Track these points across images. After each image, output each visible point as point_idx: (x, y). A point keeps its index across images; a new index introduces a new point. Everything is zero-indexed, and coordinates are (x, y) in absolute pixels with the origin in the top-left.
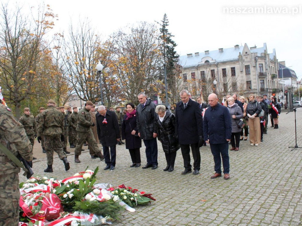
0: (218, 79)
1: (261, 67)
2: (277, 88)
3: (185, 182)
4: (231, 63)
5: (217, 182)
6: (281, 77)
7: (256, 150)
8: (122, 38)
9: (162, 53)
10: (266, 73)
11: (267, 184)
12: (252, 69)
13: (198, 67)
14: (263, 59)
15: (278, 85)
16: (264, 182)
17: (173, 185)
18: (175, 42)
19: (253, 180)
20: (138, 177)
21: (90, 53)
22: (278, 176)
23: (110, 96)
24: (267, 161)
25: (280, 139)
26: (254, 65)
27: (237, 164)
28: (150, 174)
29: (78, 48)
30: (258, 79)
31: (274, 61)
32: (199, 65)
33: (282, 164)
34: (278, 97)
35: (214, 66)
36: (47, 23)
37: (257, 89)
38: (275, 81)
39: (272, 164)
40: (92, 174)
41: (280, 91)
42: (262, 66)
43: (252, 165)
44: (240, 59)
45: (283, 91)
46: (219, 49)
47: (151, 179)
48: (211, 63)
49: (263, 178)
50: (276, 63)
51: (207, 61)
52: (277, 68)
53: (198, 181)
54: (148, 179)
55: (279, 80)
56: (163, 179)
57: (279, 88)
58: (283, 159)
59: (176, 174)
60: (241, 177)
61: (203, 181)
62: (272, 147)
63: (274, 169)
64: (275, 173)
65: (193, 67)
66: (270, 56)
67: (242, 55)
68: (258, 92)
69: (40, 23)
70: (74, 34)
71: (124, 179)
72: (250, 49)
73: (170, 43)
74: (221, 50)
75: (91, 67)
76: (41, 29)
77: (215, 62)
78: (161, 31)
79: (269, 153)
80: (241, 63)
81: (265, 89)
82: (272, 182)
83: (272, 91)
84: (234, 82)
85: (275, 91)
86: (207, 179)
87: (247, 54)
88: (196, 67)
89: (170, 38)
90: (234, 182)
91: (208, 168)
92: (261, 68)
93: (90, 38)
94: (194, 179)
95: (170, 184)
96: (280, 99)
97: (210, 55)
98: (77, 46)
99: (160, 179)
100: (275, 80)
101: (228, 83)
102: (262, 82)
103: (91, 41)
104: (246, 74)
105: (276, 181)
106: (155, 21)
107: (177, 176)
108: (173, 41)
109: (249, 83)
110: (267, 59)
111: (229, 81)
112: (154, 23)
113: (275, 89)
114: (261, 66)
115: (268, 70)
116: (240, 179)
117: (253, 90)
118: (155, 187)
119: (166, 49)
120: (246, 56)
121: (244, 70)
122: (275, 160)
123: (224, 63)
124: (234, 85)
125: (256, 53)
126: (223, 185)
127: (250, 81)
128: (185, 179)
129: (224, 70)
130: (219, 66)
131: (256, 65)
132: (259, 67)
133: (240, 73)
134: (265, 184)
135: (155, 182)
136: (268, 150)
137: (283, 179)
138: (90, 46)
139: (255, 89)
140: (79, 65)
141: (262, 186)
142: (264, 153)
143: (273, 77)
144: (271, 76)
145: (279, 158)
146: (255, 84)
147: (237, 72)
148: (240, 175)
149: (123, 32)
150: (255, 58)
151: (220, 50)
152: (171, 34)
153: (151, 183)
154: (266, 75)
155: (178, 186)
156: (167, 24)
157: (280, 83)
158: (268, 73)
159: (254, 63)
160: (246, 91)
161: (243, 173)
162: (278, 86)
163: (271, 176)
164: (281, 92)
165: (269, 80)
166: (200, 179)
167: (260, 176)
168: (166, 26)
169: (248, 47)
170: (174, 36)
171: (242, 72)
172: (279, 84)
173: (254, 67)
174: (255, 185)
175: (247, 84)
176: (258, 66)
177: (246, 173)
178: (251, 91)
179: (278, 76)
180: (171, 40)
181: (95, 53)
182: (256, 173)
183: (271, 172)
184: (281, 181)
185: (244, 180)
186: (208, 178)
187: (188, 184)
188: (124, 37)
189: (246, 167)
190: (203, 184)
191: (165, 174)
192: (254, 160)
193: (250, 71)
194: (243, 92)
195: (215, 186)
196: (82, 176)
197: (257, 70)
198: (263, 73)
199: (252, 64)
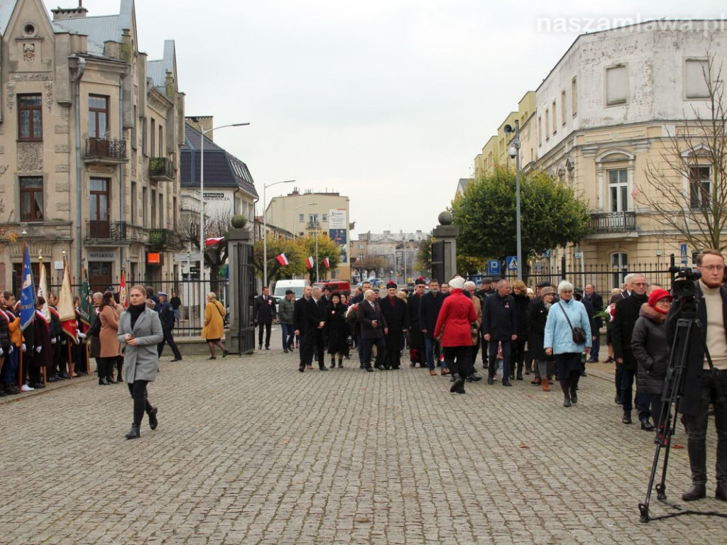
1: (102, 111)
2: (171, 228)
6: (193, 182)
10: (124, 143)
12: (52, 116)
14: (113, 73)
15: (179, 214)
26: (67, 99)
30: (79, 170)
37: (71, 224)
41: (183, 244)
42: (104, 107)
45: (197, 244)
50: (176, 110)
52: (179, 134)
57: (179, 227)
67: (6, 39)
68: (75, 236)
81: (113, 226)
83: (145, 238)
85: (163, 241)
87: (32, 35)
92: (102, 116)
100: (163, 187)
102: (100, 186)
104: (20, 139)
109: (31, 186)
110: (135, 80)
113: (164, 231)
114: (102, 108)
115: (133, 129)
117: (54, 226)
120: (29, 46)
121: (11, 116)
125: (80, 36)
127: (39, 180)
131: (76, 96)
132: (91, 110)
139: (60, 223)
143: (158, 171)
144: (147, 166)
146: (62, 197)
150: (71, 59)
154: (123, 156)
157: (184, 207)
158: (134, 150)
159: (66, 85)
162: (179, 216)
164: (189, 246)
165: (133, 184)
172: (182, 210)
173: (66, 105)
175: (22, 190)
176: (84, 103)
179: (178, 173)
193: (41, 125)
197: (78, 124)
198: (107, 143)
199: (54, 90)
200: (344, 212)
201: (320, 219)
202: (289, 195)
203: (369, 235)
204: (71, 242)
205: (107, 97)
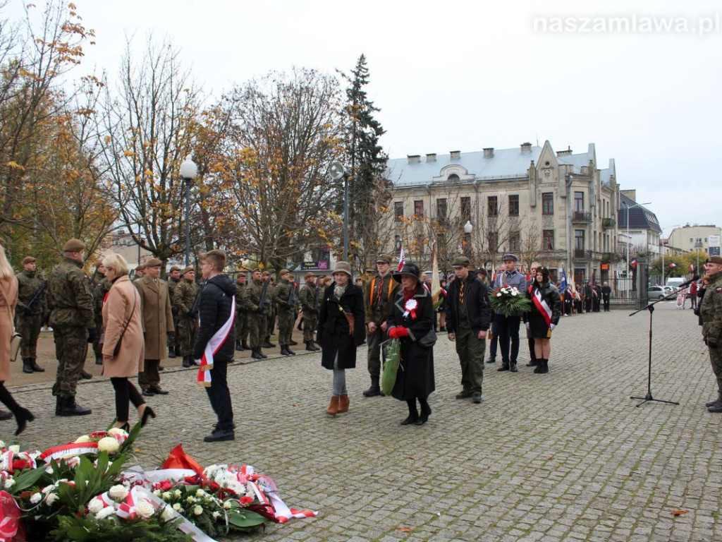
0: (475, 221)
2: (613, 252)
3: (364, 473)
4: (509, 184)
5: (444, 479)
6: (624, 226)
7: (552, 400)
8: (255, 103)
9: (348, 148)
10: (590, 214)
11: (570, 491)
12: (557, 203)
13: (430, 189)
14: (585, 181)
15: (617, 244)
16: (563, 487)
17: (332, 481)
18: (380, 124)
19: (535, 478)
20: (249, 453)
21: (168, 133)
22: (599, 471)
23: (215, 243)
24: (575, 430)
25: (612, 374)
26: (565, 194)
27: (502, 434)
28: (280, 446)
29: (139, 118)
30: (570, 227)
31: (611, 187)
32: (433, 184)
33: (612, 441)
34: (615, 272)
35: (469, 189)
36: (64, 49)
37: (566, 251)
38: (609, 234)
39: (588, 438)
40: (123, 440)
41: (619, 260)
43: (538, 438)
44: (531, 177)
45: (626, 260)
46: (485, 149)
47: (281, 459)
48: (463, 180)
49: (563, 475)
50: (615, 193)
51: (453, 176)
52: (617, 204)
53: (399, 475)
54: (272, 459)
55: (620, 233)
56: (309, 463)
58: (615, 428)
59: (345, 452)
60: (508, 469)
61: (411, 476)
62: (590, 395)
63: (592, 453)
64: (593, 463)
65: (420, 188)
66: (602, 174)
67: (537, 169)
68: (568, 257)
69: (46, 48)
70: (133, 84)
71: (210, 457)
72: (556, 154)
73: (368, 126)
74: (489, 152)
75: (170, 168)
76: (50, 62)
77: (473, 180)
78: (349, 96)
79: (583, 409)
80: (532, 186)
81: (585, 252)
82: (584, 487)
83: (600, 257)
84: (513, 229)
85: (609, 259)
86: (422, 469)
87: (548, 167)
88: (427, 187)
89: (371, 114)
90: (489, 482)
91: (428, 440)
93: (173, 98)
94: (387, 468)
95: (326, 476)
96: (618, 278)
97: (463, 162)
98: (137, 112)
99: (302, 462)
100: (609, 232)
101: (500, 230)
102: (580, 234)
103: (173, 103)
104: (544, 213)
105: (594, 484)
106: (337, 71)
107: (346, 456)
108: (376, 122)
109: (548, 235)
110: (595, 183)
111: (500, 227)
112: (333, 73)
113: (609, 254)
114: (580, 198)
115: (595, 206)
116: (505, 476)
117: (558, 252)
118: (285, 484)
119: (357, 140)
120: (547, 171)
121: (540, 203)
122: (595, 430)
123: (494, 183)
124: (514, 237)
125: (570, 165)
126: (460, 488)
127: (552, 232)
128: (365, 465)
129: (493, 201)
130: (481, 190)
131: (568, 193)
132: (575, 199)
133: (529, 209)
134: (565, 493)
135: (288, 468)
136: (580, 401)
137: (611, 479)
138: (171, 114)
139: (562, 251)
140: (139, 160)
141: (557, 496)
142: (572, 409)
143: (607, 225)
144: (601, 222)
145: (605, 424)
146: (563, 240)
147: (523, 206)
148: (504, 463)
149: (258, 90)
150: (566, 176)
151: (487, 152)
152: (374, 105)
153: (276, 473)
154: (590, 220)
155: (344, 485)
156: (366, 80)
157: (620, 240)
158: (595, 216)
159: (564, 189)
160: (539, 252)
161: (512, 458)
162: (617, 246)
163: (582, 471)
165: (595, 232)
166: (405, 468)
167: (556, 470)
168: (361, 85)
169: (551, 149)
170: (379, 110)
171: (534, 207)
173: (564, 198)
174: (539, 493)
175: (544, 237)
176: (572, 196)
177: (522, 460)
178: (553, 255)
179: (617, 224)
180: (372, 118)
181: (181, 132)
182: (546, 461)
183: (584, 459)
184: (606, 484)
185: (515, 478)
186: (424, 466)
187: (372, 481)
188: (259, 101)
189: (522, 444)
190: (409, 482)
191: (317, 449)
192: (545, 427)
193: (553, 206)
194: (534, 256)
195: (438, 490)
196: (95, 446)
197: (569, 206)
198: (582, 214)
199: (558, 191)
204: (566, 260)
205: (583, 193)
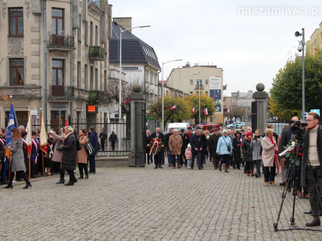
1: (60, 18)
6: (117, 60)
10: (73, 38)
12: (29, 21)
26: (38, 10)
30: (45, 55)
34: (105, 115)
37: (40, 88)
38: (98, 67)
41: (109, 100)
45: (118, 100)
50: (107, 16)
52: (108, 31)
57: (108, 90)
68: (43, 95)
81: (66, 89)
83: (86, 96)
85: (97, 99)
92: (60, 21)
102: (58, 64)
104: (10, 35)
109: (16, 64)
113: (98, 92)
114: (60, 16)
115: (79, 29)
117: (30, 89)
121: (4, 21)
127: (21, 60)
131: (44, 9)
132: (53, 17)
139: (34, 87)
143: (95, 54)
144: (88, 51)
146: (35, 71)
154: (72, 46)
157: (112, 76)
158: (80, 42)
159: (37, 2)
160: (5, 88)
162: (108, 83)
165: (79, 63)
172: (110, 78)
173: (38, 15)
175: (11, 67)
176: (49, 13)
178: (23, 92)
179: (108, 55)
193: (22, 26)
197: (45, 26)
198: (62, 38)
199: (30, 6)
200: (219, 78)
201: (204, 83)
202: (184, 67)
203: (238, 93)
204: (40, 98)
205: (63, 10)
